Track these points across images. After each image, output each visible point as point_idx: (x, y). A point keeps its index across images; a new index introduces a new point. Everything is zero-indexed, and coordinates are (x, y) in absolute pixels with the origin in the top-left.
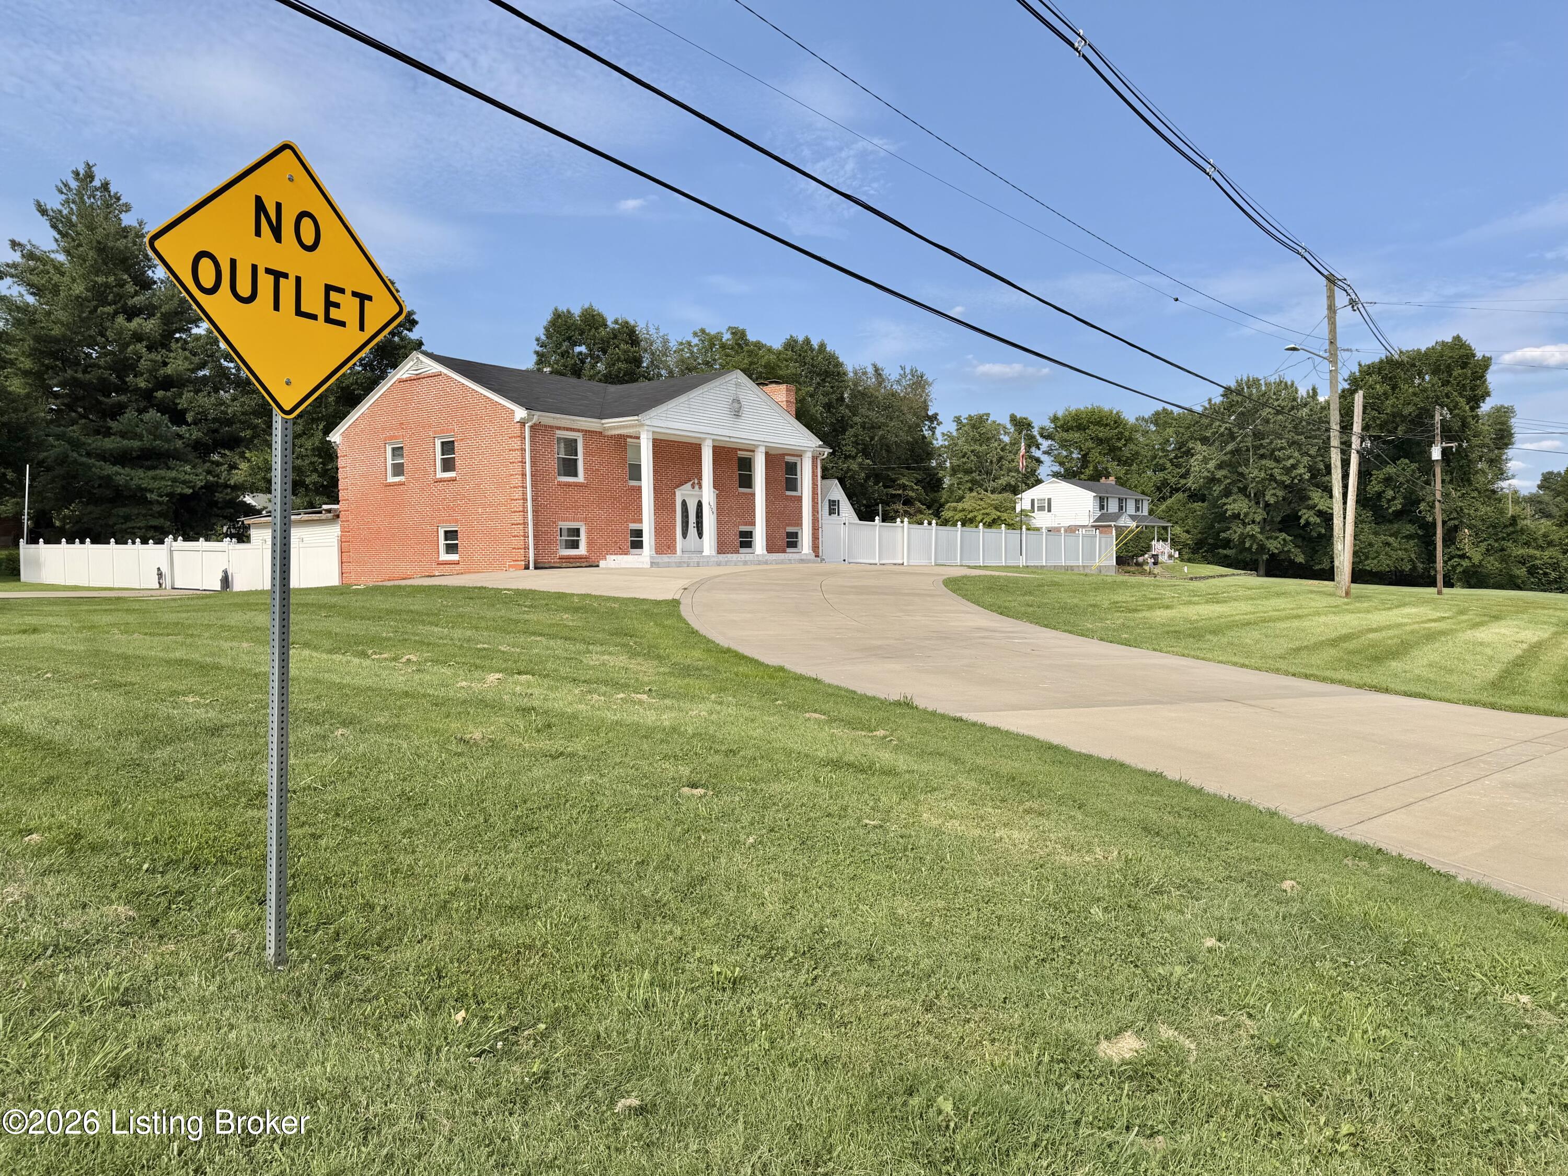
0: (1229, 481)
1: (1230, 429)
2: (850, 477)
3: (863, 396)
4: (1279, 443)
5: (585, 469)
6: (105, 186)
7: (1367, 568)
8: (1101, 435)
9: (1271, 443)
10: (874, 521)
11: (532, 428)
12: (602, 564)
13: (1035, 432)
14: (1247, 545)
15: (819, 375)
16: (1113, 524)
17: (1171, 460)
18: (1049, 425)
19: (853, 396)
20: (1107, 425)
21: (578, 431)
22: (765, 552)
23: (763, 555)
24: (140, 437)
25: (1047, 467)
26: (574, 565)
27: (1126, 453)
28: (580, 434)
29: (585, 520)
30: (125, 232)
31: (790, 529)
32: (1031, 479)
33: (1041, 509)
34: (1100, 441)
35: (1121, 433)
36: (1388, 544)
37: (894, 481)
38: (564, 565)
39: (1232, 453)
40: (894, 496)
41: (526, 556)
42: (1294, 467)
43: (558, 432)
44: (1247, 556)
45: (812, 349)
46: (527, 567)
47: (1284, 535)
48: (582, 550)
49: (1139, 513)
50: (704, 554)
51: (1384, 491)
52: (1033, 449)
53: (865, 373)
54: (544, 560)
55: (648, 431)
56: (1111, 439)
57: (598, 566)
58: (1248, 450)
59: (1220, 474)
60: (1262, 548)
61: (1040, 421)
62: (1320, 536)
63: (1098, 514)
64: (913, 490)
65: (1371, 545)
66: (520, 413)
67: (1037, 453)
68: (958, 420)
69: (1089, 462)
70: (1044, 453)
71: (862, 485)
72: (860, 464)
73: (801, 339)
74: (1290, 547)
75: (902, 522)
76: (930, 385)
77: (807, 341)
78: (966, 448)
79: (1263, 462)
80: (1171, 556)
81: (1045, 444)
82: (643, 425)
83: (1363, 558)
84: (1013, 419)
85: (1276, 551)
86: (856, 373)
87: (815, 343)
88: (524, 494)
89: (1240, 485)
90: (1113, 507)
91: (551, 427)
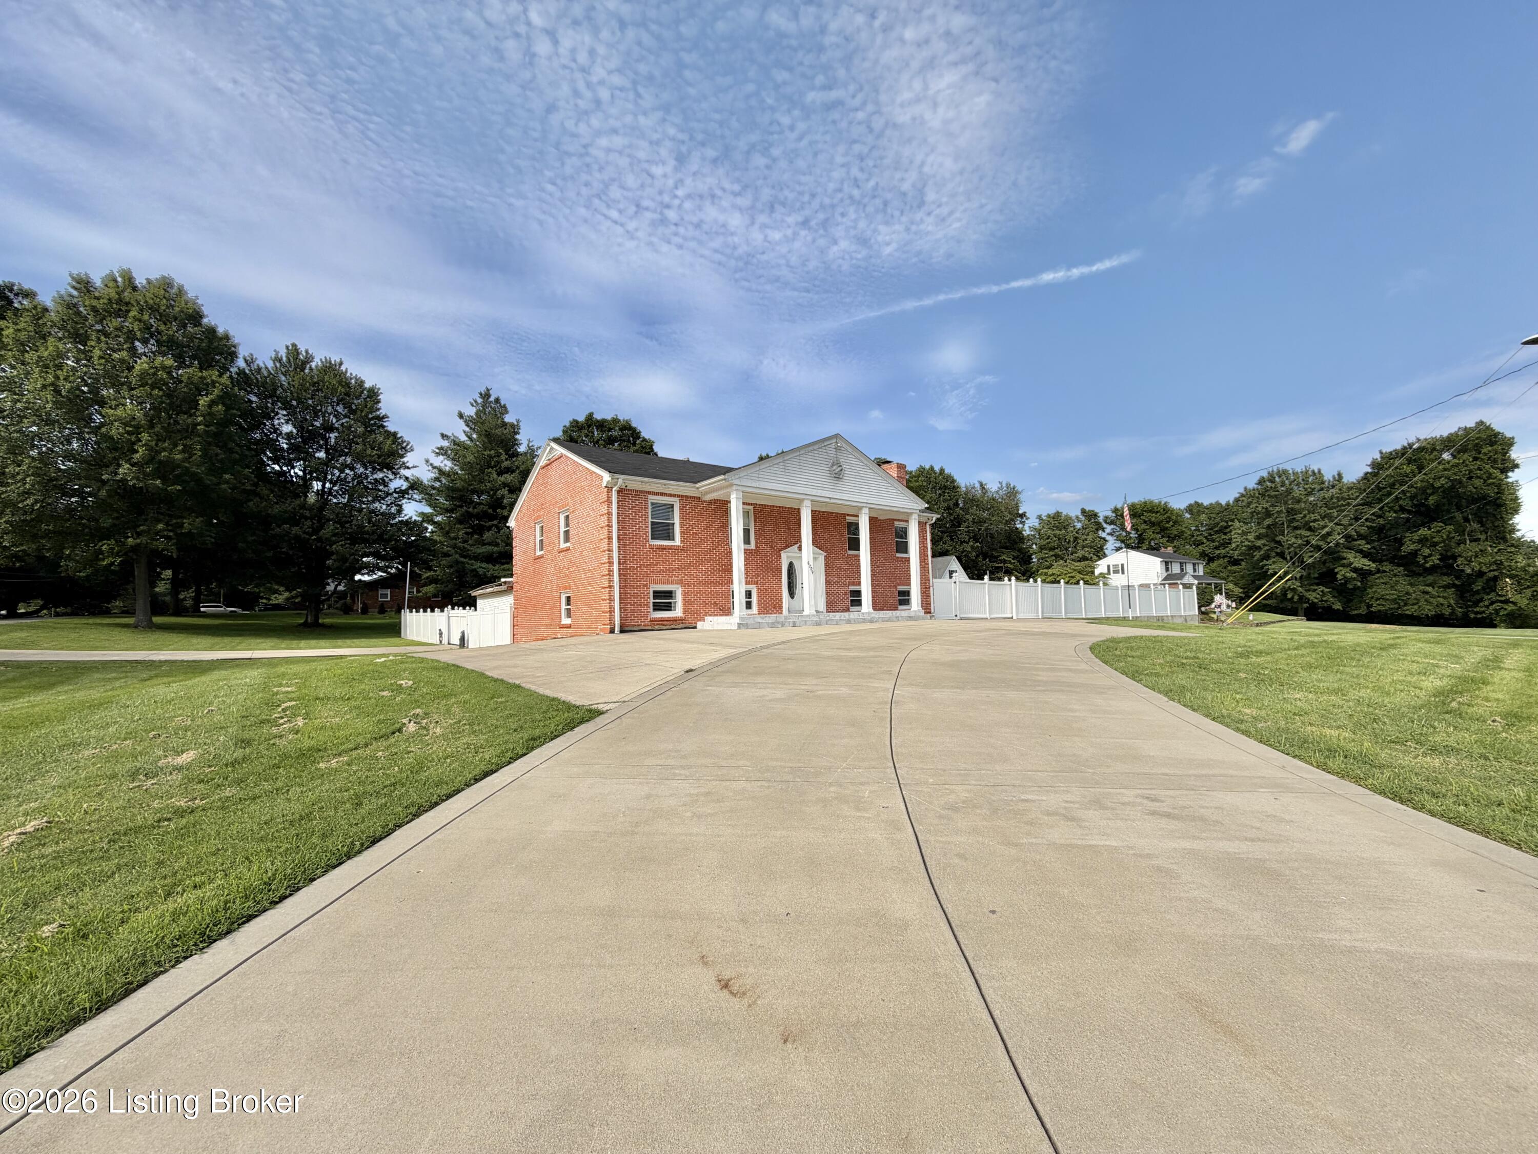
0: (1266, 548)
1: (1266, 508)
2: (965, 556)
3: (972, 501)
4: (1313, 517)
5: (682, 533)
6: (497, 400)
7: (1408, 612)
8: (1153, 519)
9: (1305, 516)
10: (983, 579)
11: (620, 492)
12: (700, 625)
13: (1101, 520)
14: (1289, 596)
15: (940, 488)
16: (1179, 582)
17: (1206, 537)
18: (1110, 514)
19: (965, 502)
20: (1157, 512)
21: (674, 496)
22: (871, 610)
23: (869, 613)
24: (497, 545)
25: (1111, 543)
26: (667, 627)
27: (1175, 532)
28: (677, 499)
29: (681, 582)
30: (505, 424)
31: (902, 588)
32: (1100, 553)
33: (1116, 572)
34: (1153, 524)
35: (1169, 517)
36: (1427, 593)
37: (997, 557)
38: (657, 627)
39: (1269, 527)
40: (997, 568)
41: (611, 620)
42: (1329, 534)
43: (650, 497)
44: (1289, 605)
45: (935, 473)
46: (612, 631)
47: (1322, 588)
48: (678, 612)
49: (1196, 574)
50: (804, 613)
51: (1420, 550)
52: (1100, 532)
53: (974, 488)
54: (632, 622)
55: (737, 490)
56: (1162, 522)
57: (695, 627)
58: (1283, 524)
59: (1259, 543)
60: (1302, 598)
61: (1104, 511)
62: (1356, 588)
63: (1165, 574)
64: (1011, 563)
65: (1408, 593)
66: (606, 477)
67: (1103, 535)
68: (1040, 517)
69: (1144, 539)
70: (1108, 534)
71: (973, 561)
72: (972, 547)
73: (927, 467)
74: (1329, 597)
75: (1010, 580)
76: (1020, 493)
77: (932, 468)
78: (1050, 532)
79: (1299, 532)
80: (1228, 606)
81: (1109, 528)
82: (732, 485)
83: (1402, 604)
84: (1083, 511)
85: (1316, 601)
86: (967, 488)
87: (937, 469)
88: (610, 557)
89: (1278, 550)
90: (1176, 569)
91: (642, 492)
